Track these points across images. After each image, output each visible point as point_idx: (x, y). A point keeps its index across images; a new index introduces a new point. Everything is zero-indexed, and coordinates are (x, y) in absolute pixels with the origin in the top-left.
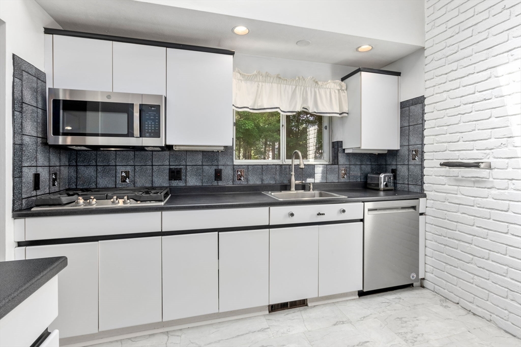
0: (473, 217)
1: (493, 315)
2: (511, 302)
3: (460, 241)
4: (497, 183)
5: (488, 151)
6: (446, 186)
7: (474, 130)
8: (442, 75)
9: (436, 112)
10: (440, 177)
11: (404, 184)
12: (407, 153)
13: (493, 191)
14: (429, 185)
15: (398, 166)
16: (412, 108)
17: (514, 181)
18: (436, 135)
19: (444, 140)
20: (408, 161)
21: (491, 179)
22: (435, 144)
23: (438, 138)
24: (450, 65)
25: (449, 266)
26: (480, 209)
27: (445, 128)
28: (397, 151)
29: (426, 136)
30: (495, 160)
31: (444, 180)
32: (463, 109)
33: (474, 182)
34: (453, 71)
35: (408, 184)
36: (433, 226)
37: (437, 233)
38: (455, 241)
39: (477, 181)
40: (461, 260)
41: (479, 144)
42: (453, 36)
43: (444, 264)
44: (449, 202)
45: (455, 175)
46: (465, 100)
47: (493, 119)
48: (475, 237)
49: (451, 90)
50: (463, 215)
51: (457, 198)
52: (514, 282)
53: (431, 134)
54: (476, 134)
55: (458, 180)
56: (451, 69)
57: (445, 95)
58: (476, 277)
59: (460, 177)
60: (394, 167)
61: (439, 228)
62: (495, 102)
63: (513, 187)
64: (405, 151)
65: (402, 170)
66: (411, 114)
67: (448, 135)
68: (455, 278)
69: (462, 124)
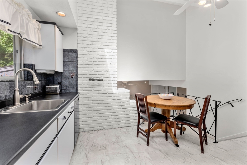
0: (97, 98)
1: (104, 127)
2: (108, 120)
3: (93, 107)
4: (105, 85)
5: (101, 75)
6: (88, 88)
7: (97, 68)
8: (86, 44)
9: (83, 58)
10: (86, 85)
11: (66, 89)
12: (68, 74)
13: (104, 88)
14: (80, 88)
15: (62, 81)
16: (71, 53)
17: (109, 84)
18: (83, 68)
19: (87, 70)
20: (69, 78)
21: (103, 84)
22: (83, 71)
23: (84, 69)
24: (89, 42)
25: (89, 118)
26: (100, 94)
27: (87, 65)
28: (62, 73)
29: (79, 67)
30: (104, 78)
31: (87, 86)
32: (94, 59)
33: (98, 85)
34: (90, 44)
35: (69, 89)
36: (82, 105)
37: (85, 107)
38: (92, 108)
39: (99, 85)
40: (94, 114)
41: (99, 73)
42: (90, 31)
43: (87, 118)
44: (89, 94)
45: (92, 83)
46: (95, 56)
47: (103, 65)
48: (98, 104)
49: (89, 51)
50: (94, 98)
51: (92, 92)
52: (109, 113)
53: (81, 67)
54: (98, 69)
55: (93, 85)
56: (89, 44)
57: (87, 53)
58: (99, 117)
59: (93, 84)
60: (59, 81)
61: (85, 105)
62: (103, 60)
63: (108, 86)
64: (67, 74)
65: (65, 83)
66: (70, 56)
67: (88, 68)
68: (92, 121)
69: (93, 65)
